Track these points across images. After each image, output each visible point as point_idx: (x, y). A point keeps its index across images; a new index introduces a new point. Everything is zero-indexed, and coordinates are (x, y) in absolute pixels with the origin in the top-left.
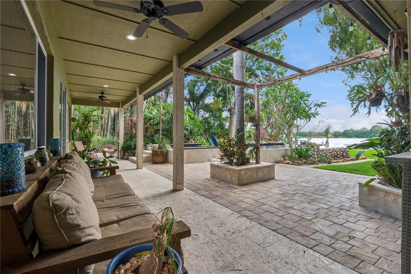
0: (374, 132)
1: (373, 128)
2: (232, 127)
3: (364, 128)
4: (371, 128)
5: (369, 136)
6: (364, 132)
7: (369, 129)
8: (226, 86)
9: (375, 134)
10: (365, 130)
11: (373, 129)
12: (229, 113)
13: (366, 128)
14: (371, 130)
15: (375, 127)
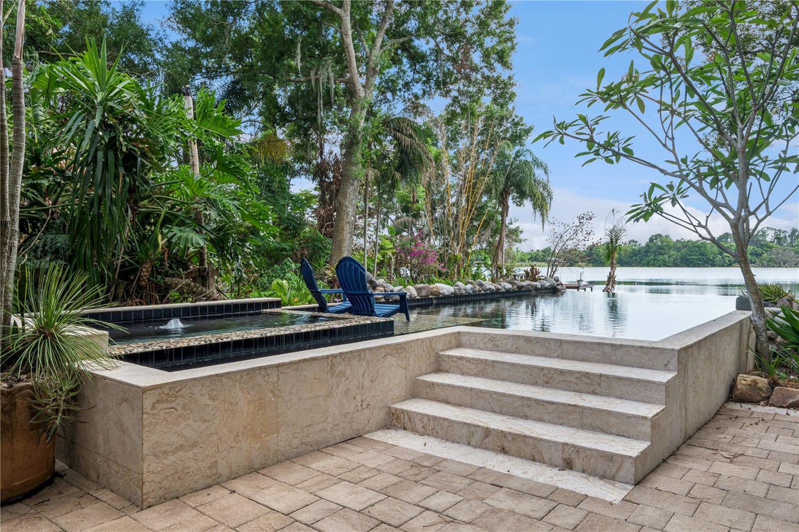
0: (654, 252)
1: (651, 240)
2: (343, 229)
3: (633, 241)
4: (648, 241)
5: (645, 262)
6: (633, 250)
7: (643, 245)
8: (317, 80)
9: (655, 255)
10: (635, 246)
11: (651, 244)
12: (315, 184)
13: (636, 242)
14: (647, 245)
15: (656, 239)
